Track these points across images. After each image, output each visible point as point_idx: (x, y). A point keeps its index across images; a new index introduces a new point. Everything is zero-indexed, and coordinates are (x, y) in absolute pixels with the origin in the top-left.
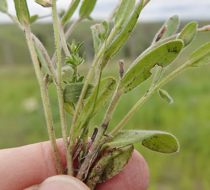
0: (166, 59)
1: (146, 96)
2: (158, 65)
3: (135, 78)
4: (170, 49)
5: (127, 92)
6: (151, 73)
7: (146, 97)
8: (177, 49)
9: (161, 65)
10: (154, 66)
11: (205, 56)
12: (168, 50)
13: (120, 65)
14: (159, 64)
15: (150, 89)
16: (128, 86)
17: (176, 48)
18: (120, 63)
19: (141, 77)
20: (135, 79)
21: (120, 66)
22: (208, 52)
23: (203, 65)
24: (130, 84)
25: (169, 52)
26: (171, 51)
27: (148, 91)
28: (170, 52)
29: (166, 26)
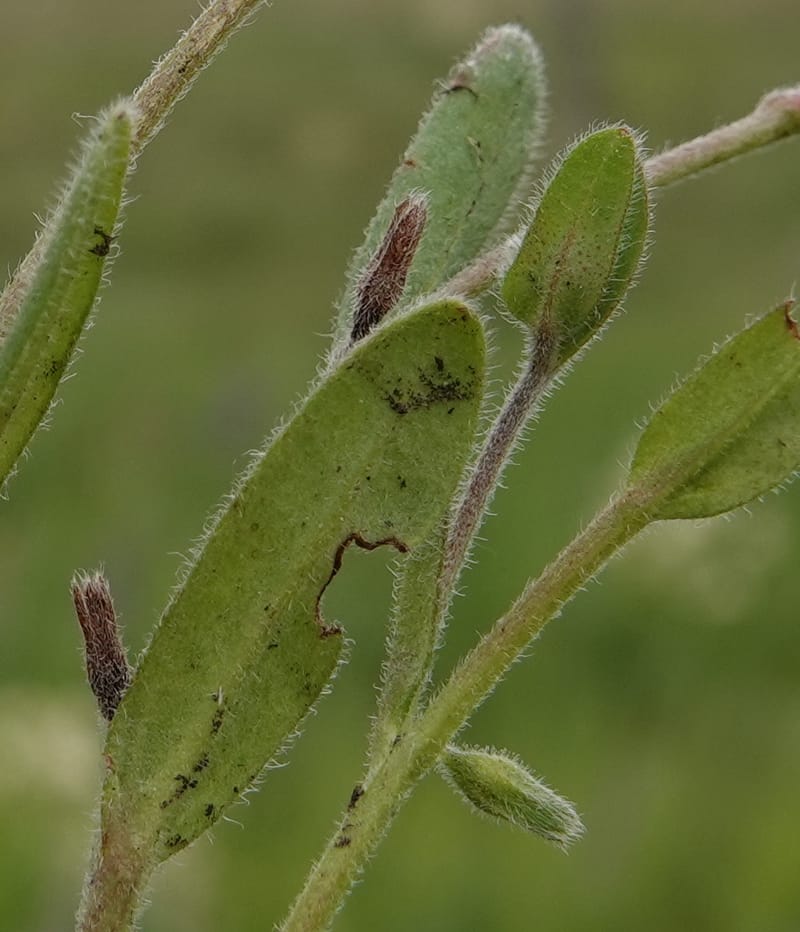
0: (404, 474)
1: (345, 843)
2: (361, 543)
3: (221, 713)
4: (396, 392)
5: (185, 843)
6: (337, 631)
7: (346, 850)
8: (449, 369)
9: (384, 542)
10: (337, 564)
11: (761, 421)
12: (390, 400)
13: (82, 620)
14: (367, 538)
15: (374, 770)
16: (180, 792)
17: (440, 364)
18: (77, 602)
19: (267, 689)
20: (224, 719)
21: (87, 632)
22: (773, 392)
23: (752, 493)
24: (198, 769)
25: (402, 412)
26: (417, 403)
27: (357, 795)
28: (410, 415)
29: (419, 199)
